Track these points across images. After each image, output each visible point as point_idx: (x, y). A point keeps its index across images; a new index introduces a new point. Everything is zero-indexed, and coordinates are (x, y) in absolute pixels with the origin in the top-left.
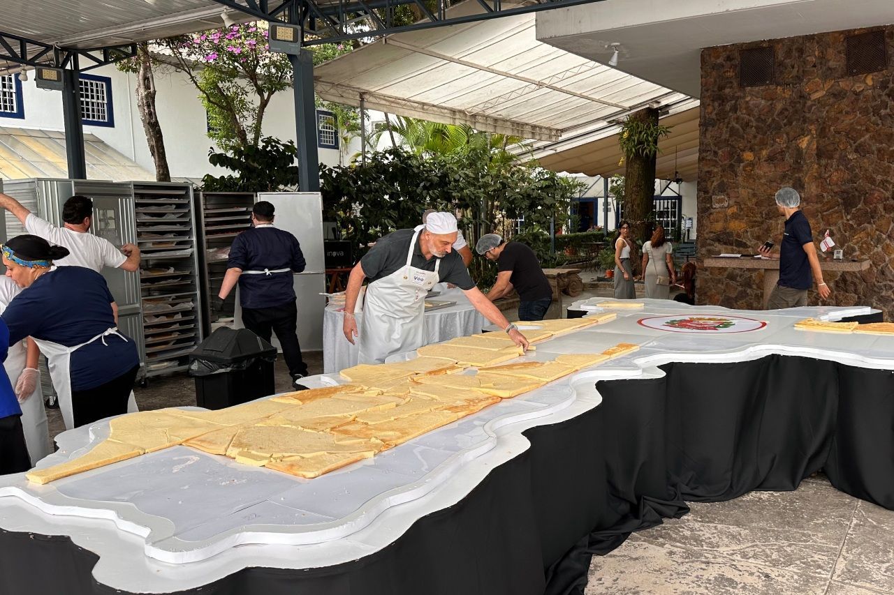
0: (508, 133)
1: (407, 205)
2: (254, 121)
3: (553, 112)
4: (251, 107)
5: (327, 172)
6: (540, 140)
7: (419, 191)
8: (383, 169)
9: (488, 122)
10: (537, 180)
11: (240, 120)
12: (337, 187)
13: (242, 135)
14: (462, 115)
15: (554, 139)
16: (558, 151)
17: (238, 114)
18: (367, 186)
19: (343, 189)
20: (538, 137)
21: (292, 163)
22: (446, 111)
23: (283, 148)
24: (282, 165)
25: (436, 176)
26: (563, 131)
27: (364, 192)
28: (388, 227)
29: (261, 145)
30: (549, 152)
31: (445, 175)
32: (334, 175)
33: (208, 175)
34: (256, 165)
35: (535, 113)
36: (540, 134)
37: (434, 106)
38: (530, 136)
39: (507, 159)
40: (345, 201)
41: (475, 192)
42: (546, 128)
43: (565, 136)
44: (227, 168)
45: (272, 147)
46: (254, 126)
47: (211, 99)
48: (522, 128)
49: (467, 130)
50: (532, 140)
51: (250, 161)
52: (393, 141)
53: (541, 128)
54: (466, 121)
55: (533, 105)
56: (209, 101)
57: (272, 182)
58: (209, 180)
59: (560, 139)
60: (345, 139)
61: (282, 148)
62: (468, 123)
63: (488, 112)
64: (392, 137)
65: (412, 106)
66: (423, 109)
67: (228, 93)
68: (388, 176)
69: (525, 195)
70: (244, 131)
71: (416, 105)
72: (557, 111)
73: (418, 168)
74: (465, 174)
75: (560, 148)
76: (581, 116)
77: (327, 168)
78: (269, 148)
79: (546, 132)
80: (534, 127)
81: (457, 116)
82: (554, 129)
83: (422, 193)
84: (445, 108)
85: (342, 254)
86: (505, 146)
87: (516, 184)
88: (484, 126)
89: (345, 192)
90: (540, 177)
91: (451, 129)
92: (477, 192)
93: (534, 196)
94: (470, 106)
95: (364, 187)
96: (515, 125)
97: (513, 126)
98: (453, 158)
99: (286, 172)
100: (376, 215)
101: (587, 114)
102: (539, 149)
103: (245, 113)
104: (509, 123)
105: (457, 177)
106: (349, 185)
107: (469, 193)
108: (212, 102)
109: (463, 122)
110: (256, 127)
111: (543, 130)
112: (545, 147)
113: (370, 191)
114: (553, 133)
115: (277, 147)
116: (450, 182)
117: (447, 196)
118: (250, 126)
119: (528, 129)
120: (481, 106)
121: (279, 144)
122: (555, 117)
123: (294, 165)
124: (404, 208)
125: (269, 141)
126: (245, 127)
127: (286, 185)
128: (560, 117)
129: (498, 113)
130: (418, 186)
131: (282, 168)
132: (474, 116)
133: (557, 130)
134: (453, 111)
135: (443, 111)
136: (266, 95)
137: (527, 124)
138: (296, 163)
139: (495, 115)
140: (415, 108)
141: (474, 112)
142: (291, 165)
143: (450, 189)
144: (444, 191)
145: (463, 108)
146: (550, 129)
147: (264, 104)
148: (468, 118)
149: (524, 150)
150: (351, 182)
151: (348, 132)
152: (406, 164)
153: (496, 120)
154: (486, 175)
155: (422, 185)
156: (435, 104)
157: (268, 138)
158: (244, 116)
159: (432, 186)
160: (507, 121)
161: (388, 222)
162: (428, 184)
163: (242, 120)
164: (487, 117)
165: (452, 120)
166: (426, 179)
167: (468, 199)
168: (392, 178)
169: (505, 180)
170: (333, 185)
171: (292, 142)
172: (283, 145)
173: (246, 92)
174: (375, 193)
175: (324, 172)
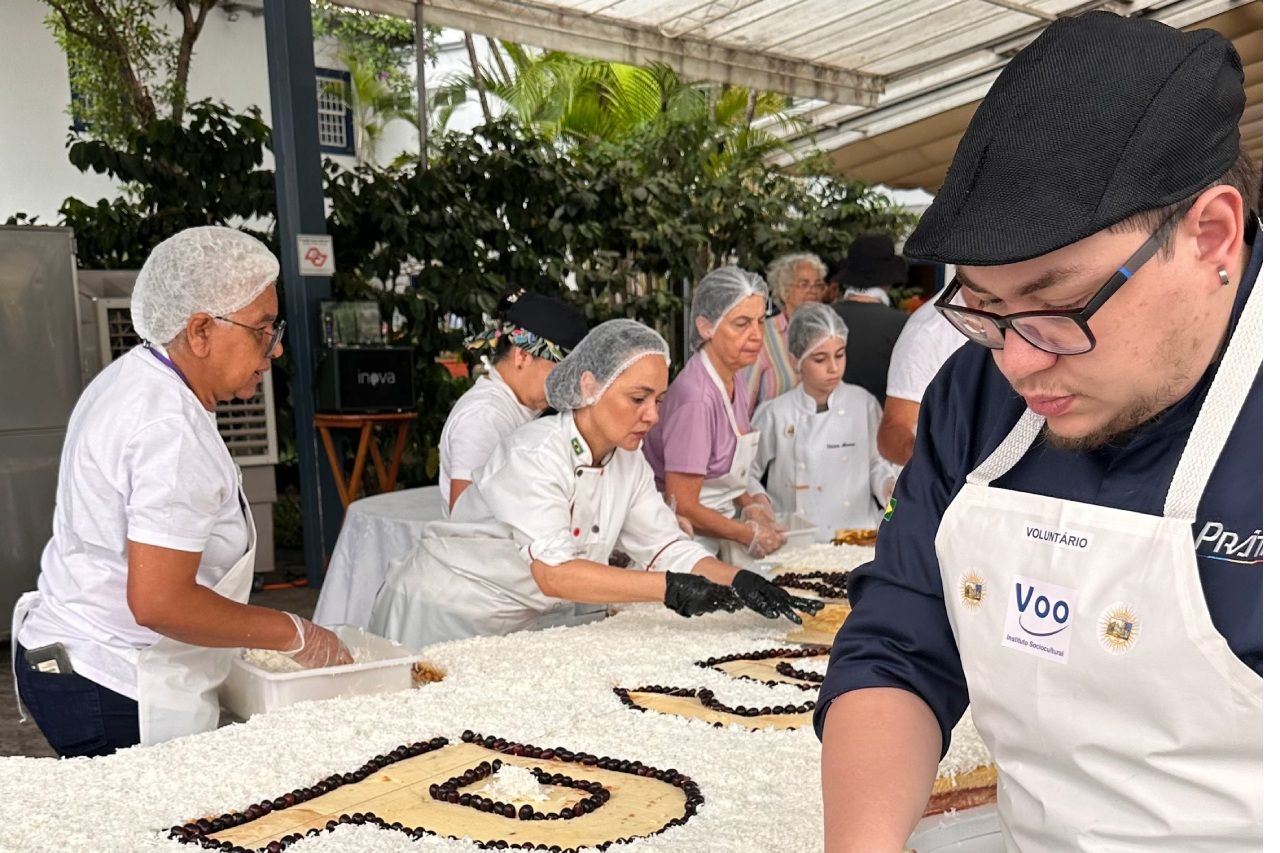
0: (760, 84)
1: (526, 259)
2: (170, 76)
3: (871, 28)
4: (163, 41)
5: (340, 181)
6: (834, 101)
7: (554, 224)
8: (469, 173)
9: (713, 57)
10: (825, 203)
11: (139, 74)
12: (366, 216)
13: (146, 107)
14: (651, 38)
15: (866, 100)
16: (869, 134)
17: (134, 61)
18: (435, 214)
19: (380, 221)
20: (828, 94)
21: (259, 162)
22: (614, 29)
23: (238, 126)
24: (236, 167)
25: (592, 190)
26: (888, 79)
27: (429, 229)
28: (482, 311)
29: (187, 120)
30: (848, 136)
31: (613, 190)
32: (356, 189)
33: (71, 200)
34: (178, 169)
35: (824, 31)
36: (833, 88)
37: (586, 16)
38: (811, 91)
39: (754, 154)
40: (383, 252)
41: (684, 230)
42: (848, 72)
43: (893, 92)
44: (111, 174)
45: (213, 123)
46: (170, 85)
47: (75, 24)
48: (793, 70)
49: (662, 75)
50: (817, 103)
51: (164, 161)
52: (486, 112)
53: (836, 71)
54: (661, 54)
55: (824, 10)
56: (69, 28)
57: (213, 209)
58: (74, 211)
59: (882, 99)
60: (371, 130)
61: (233, 126)
62: (666, 60)
63: (716, 31)
64: (484, 104)
65: (536, 18)
66: (560, 23)
67: (112, 11)
68: (481, 190)
69: (799, 239)
70: (149, 98)
71: (545, 14)
72: (881, 25)
73: (551, 168)
74: (660, 185)
75: (876, 127)
76: (938, 39)
77: (341, 171)
78: (206, 128)
79: (850, 82)
80: (821, 69)
81: (640, 43)
82: (868, 75)
83: (560, 230)
84: (613, 22)
85: (392, 378)
86: (750, 120)
87: (780, 211)
88: (702, 66)
89: (384, 227)
90: (832, 193)
91: (622, 73)
92: (690, 231)
93: (821, 239)
94: (671, 14)
95: (426, 218)
96: (776, 63)
97: (771, 65)
98: (628, 147)
99: (246, 184)
100: (456, 285)
101: (953, 33)
102: (826, 128)
103: (151, 58)
104: (761, 60)
105: (640, 193)
106: (391, 209)
107: (669, 231)
108: (76, 31)
109: (653, 57)
110: (176, 89)
111: (842, 76)
112: (840, 124)
113: (443, 225)
114: (866, 84)
115: (224, 124)
116: (624, 206)
117: (616, 241)
118: (163, 88)
119: (806, 73)
120: (700, 14)
121: (228, 115)
122: (874, 41)
123: (264, 167)
124: (520, 268)
125: (204, 112)
126: (151, 89)
127: (246, 216)
128: (886, 42)
129: (738, 33)
130: (550, 214)
131: (236, 173)
132: (679, 41)
133: (875, 78)
134: (631, 29)
135: (607, 28)
136: (195, 12)
137: (804, 62)
138: (268, 162)
139: (730, 40)
140: (541, 20)
141: (680, 30)
142: (256, 168)
143: (625, 223)
144: (610, 228)
145: (653, 21)
146: (858, 75)
147: (191, 33)
148: (666, 48)
149: (791, 129)
150: (397, 204)
151: (375, 112)
152: (524, 159)
153: (731, 52)
154: (707, 190)
155: (559, 212)
156: (591, 11)
157: (202, 103)
158: (147, 65)
159: (581, 215)
160: (757, 54)
161: (484, 300)
162: (573, 213)
163: (143, 73)
164: (709, 45)
165: (627, 51)
166: (568, 200)
167: (666, 249)
168: (492, 196)
169: (752, 204)
170: (355, 214)
171: (256, 111)
172: (238, 118)
173: (152, 8)
174: (454, 229)
175: (333, 183)
